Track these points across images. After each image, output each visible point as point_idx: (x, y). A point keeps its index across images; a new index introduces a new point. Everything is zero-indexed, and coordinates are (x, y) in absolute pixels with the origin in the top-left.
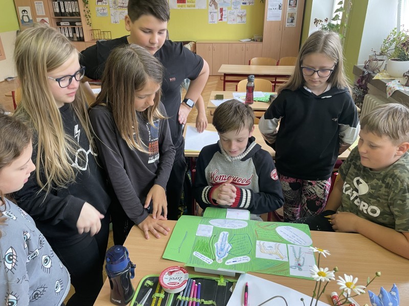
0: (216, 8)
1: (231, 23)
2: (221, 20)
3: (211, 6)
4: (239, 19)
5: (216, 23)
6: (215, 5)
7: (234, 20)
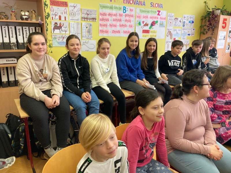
3: (168, 36)
4: (185, 48)
6: (170, 35)
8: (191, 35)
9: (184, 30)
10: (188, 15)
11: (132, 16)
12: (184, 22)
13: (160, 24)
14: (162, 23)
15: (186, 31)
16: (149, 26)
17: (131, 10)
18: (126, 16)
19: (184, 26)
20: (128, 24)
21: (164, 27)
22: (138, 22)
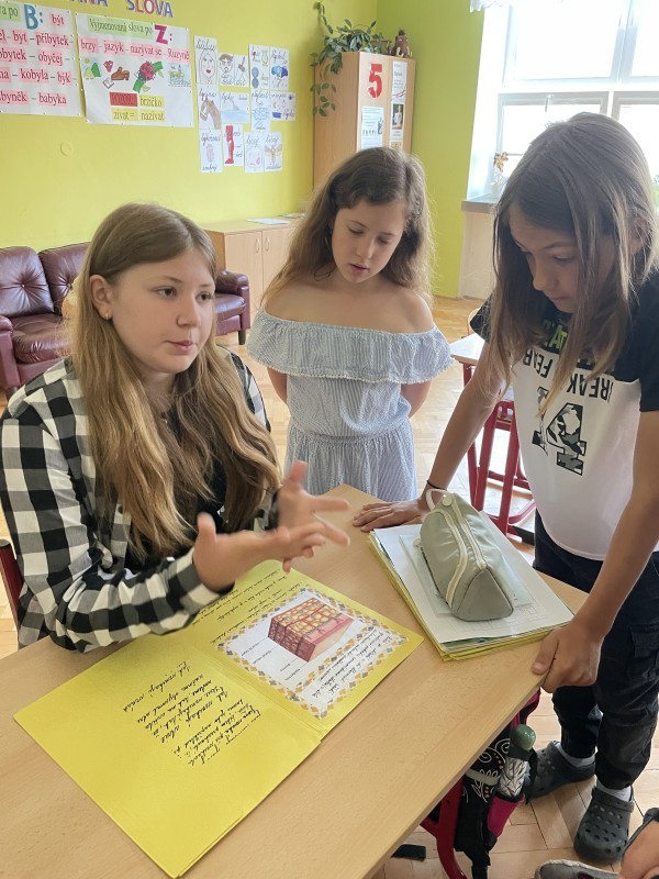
0: (217, 125)
1: (252, 171)
2: (230, 161)
4: (267, 159)
5: (219, 170)
7: (258, 162)
8: (283, 118)
9: (260, 100)
10: (265, 48)
11: (64, 41)
12: (256, 72)
13: (172, 75)
14: (177, 70)
15: (266, 103)
16: (133, 78)
17: (57, 20)
18: (39, 39)
19: (255, 83)
20: (52, 69)
21: (188, 84)
22: (90, 65)
